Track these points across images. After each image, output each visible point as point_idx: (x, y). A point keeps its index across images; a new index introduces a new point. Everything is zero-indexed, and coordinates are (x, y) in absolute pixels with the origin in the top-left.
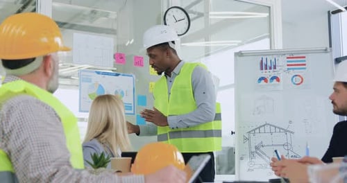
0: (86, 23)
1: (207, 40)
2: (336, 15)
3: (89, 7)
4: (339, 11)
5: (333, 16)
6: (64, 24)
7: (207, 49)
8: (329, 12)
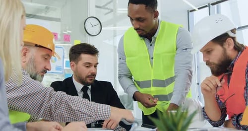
0: (43, 15)
1: (115, 26)
2: (192, 12)
3: (45, 4)
4: (194, 10)
5: (190, 13)
6: (30, 15)
7: (115, 31)
8: (188, 11)
